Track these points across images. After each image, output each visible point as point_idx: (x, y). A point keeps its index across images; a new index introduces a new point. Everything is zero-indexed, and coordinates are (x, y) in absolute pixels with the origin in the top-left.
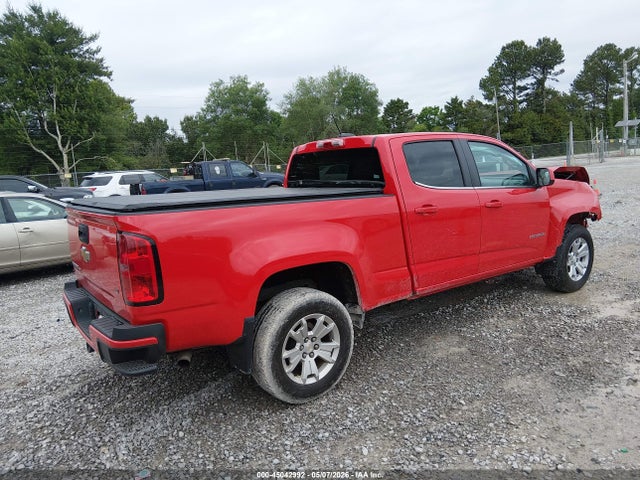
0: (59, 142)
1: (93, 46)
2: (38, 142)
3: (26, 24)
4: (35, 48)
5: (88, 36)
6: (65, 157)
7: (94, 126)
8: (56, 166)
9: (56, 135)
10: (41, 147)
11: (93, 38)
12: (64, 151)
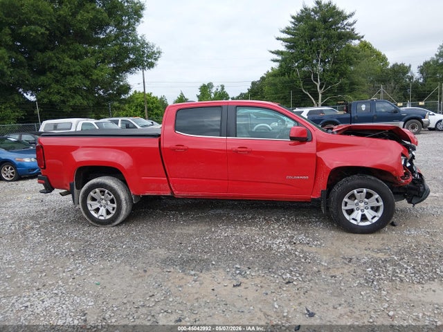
0: (318, 87)
1: (350, 20)
2: (308, 87)
3: (312, 13)
4: (314, 29)
5: (348, 14)
6: (320, 96)
7: (343, 74)
8: (314, 101)
9: (317, 82)
10: (308, 90)
11: (351, 16)
12: (320, 92)
